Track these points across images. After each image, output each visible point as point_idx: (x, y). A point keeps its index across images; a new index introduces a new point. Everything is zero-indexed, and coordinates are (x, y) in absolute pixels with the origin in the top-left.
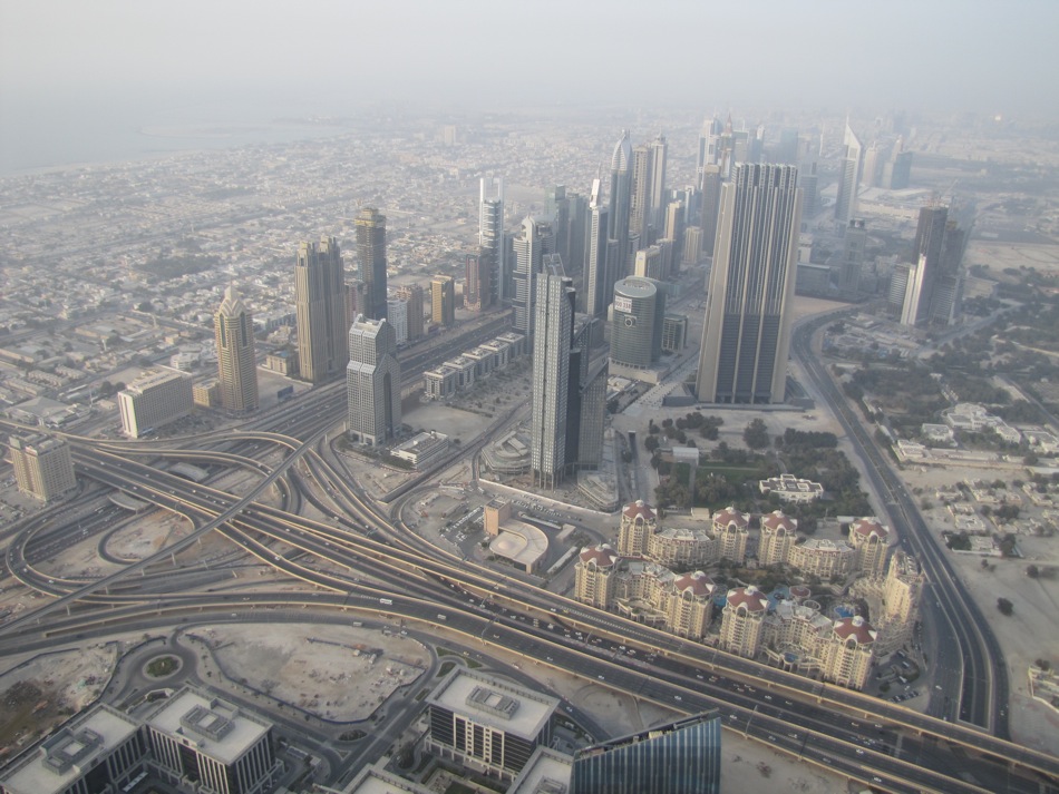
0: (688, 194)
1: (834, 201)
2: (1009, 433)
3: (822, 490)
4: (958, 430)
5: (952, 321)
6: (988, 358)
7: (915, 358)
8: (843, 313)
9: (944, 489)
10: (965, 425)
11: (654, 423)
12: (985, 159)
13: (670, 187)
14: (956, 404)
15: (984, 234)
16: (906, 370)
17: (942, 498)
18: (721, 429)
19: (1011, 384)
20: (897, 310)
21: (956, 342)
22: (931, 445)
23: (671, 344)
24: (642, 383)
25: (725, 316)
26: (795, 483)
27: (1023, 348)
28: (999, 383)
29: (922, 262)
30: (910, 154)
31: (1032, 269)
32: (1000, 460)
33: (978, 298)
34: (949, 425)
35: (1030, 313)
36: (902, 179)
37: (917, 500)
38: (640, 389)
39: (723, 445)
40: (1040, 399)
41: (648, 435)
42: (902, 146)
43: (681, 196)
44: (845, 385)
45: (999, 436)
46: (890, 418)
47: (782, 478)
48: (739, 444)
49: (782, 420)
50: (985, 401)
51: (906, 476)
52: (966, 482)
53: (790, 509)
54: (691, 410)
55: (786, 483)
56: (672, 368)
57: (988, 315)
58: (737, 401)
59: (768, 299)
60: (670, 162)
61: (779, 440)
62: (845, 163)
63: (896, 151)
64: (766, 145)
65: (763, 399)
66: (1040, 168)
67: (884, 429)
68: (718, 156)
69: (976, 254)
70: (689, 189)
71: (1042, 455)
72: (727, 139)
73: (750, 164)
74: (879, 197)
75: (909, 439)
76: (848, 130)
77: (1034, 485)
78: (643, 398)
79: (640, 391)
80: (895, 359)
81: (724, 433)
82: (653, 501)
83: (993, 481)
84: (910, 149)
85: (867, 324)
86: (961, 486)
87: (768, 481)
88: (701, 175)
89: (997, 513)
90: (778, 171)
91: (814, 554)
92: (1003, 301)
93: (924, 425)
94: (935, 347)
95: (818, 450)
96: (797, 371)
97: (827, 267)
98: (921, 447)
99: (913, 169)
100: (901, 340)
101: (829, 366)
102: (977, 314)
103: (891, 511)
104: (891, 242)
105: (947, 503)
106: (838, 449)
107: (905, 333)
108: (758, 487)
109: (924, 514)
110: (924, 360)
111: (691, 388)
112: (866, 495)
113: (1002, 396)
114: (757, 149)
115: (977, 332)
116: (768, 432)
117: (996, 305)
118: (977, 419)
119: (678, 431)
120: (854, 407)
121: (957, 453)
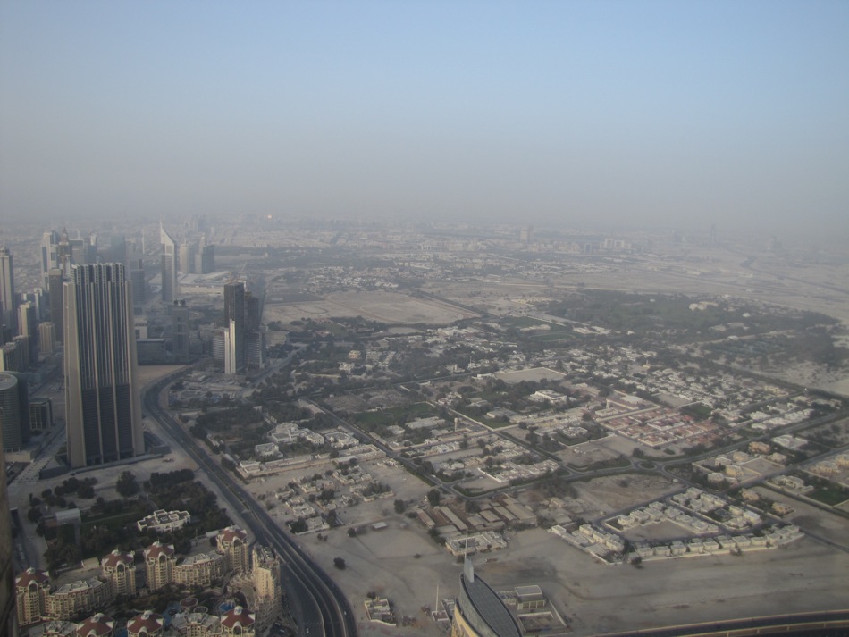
0: (36, 295)
1: (160, 288)
2: (316, 439)
3: (189, 515)
4: (281, 445)
5: (262, 366)
6: (292, 388)
7: (241, 397)
8: (180, 374)
9: (280, 490)
10: (285, 439)
11: (33, 497)
12: (266, 246)
13: (20, 291)
14: (276, 425)
15: (274, 299)
16: (236, 408)
17: (280, 498)
18: (95, 487)
19: (311, 403)
20: (220, 364)
21: (268, 380)
22: (264, 460)
23: (38, 424)
24: (17, 464)
25: (83, 392)
26: (167, 516)
27: (314, 376)
28: (302, 404)
29: (232, 326)
30: (212, 246)
31: (309, 319)
32: (314, 459)
33: (278, 345)
34: (274, 442)
35: (313, 350)
36: (209, 266)
37: (262, 504)
38: (16, 470)
39: (100, 500)
40: (331, 410)
41: (30, 508)
42: (206, 240)
43: (31, 298)
44: (191, 429)
45: (310, 442)
46: (230, 447)
47: (155, 515)
48: (115, 496)
49: (145, 468)
50: (295, 419)
51: (251, 489)
52: (295, 481)
53: (165, 538)
54: (66, 477)
55: (159, 518)
56: (44, 444)
57: (286, 356)
58: (106, 461)
61: (146, 484)
62: (164, 257)
63: (202, 245)
64: (100, 249)
65: (127, 454)
66: (302, 249)
67: (228, 456)
68: (59, 261)
69: (271, 314)
70: (38, 291)
71: (340, 449)
72: (65, 247)
73: (85, 266)
74: (194, 281)
75: (247, 460)
76: (162, 232)
77: (340, 471)
78: (20, 477)
79: (16, 472)
80: (226, 401)
81: (98, 490)
82: (44, 565)
83: (312, 476)
84: (213, 243)
85: (200, 379)
86: (292, 485)
87: (144, 520)
88: (46, 278)
89: (321, 498)
90: (108, 268)
91: (193, 569)
92: (294, 345)
93: (256, 447)
94: (254, 387)
95: (180, 484)
96: (151, 426)
97: (162, 340)
98: (258, 463)
99: (217, 258)
100: (228, 386)
101: (177, 417)
102: (279, 357)
103: (245, 517)
104: (208, 314)
105: (284, 501)
106: (195, 480)
107: (230, 380)
108: (136, 527)
109: (270, 513)
110: (247, 398)
111: (63, 458)
112: (224, 510)
113: (306, 413)
114: (92, 253)
115: (281, 370)
116: (137, 480)
117: (290, 348)
118: (292, 433)
119: (57, 499)
120: (202, 444)
121: (284, 462)
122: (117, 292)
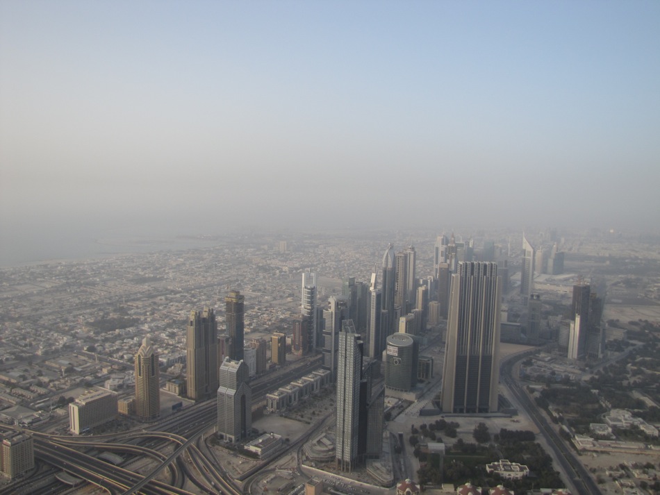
0: (429, 281)
1: (519, 283)
3: (528, 470)
4: (614, 427)
5: (601, 356)
6: (627, 379)
7: (580, 380)
9: (611, 469)
10: (618, 424)
11: (415, 427)
12: (607, 255)
13: (418, 277)
14: (610, 410)
15: (613, 300)
16: (575, 388)
17: (610, 475)
18: (458, 430)
19: (645, 396)
21: (605, 369)
22: (597, 438)
23: (423, 375)
24: (406, 401)
25: (458, 357)
26: (510, 466)
27: (649, 372)
28: (636, 395)
29: (578, 319)
30: (563, 253)
31: (646, 321)
32: (647, 448)
33: (615, 340)
34: (608, 424)
35: (650, 349)
36: (559, 269)
37: (594, 476)
38: (405, 405)
39: (460, 441)
41: (411, 435)
42: (557, 249)
43: (425, 282)
44: (536, 399)
45: (643, 431)
46: (568, 420)
47: (501, 463)
48: (470, 440)
49: (497, 423)
50: (629, 408)
51: (583, 460)
52: (626, 463)
53: (509, 484)
54: (438, 418)
55: (504, 466)
56: (425, 391)
57: (623, 351)
58: (468, 412)
59: (484, 345)
60: (417, 262)
61: (496, 437)
62: (524, 260)
63: (554, 252)
64: (475, 250)
65: (484, 410)
66: (641, 260)
67: (565, 427)
68: (447, 257)
69: (610, 313)
70: (430, 278)
72: (452, 247)
73: (468, 262)
74: (546, 280)
75: (582, 434)
76: (524, 240)
78: (407, 411)
79: (405, 406)
80: (567, 381)
81: (460, 433)
82: (416, 480)
83: (645, 463)
84: (562, 251)
85: (547, 359)
86: (623, 467)
87: (492, 464)
88: (437, 269)
90: (485, 266)
92: (631, 342)
93: (591, 425)
94: (592, 373)
95: (523, 443)
96: (504, 391)
97: (519, 324)
98: (591, 440)
99: (566, 263)
100: (569, 368)
101: (525, 387)
102: (616, 351)
103: (577, 484)
104: (557, 308)
105: (615, 479)
106: (536, 442)
107: (572, 364)
108: (485, 469)
109: (600, 487)
110: (585, 381)
111: (437, 403)
112: (558, 473)
114: (470, 253)
115: (617, 362)
116: (490, 431)
117: (627, 344)
118: (625, 420)
119: (431, 432)
120: (544, 413)
121: (616, 444)
122: (490, 284)
